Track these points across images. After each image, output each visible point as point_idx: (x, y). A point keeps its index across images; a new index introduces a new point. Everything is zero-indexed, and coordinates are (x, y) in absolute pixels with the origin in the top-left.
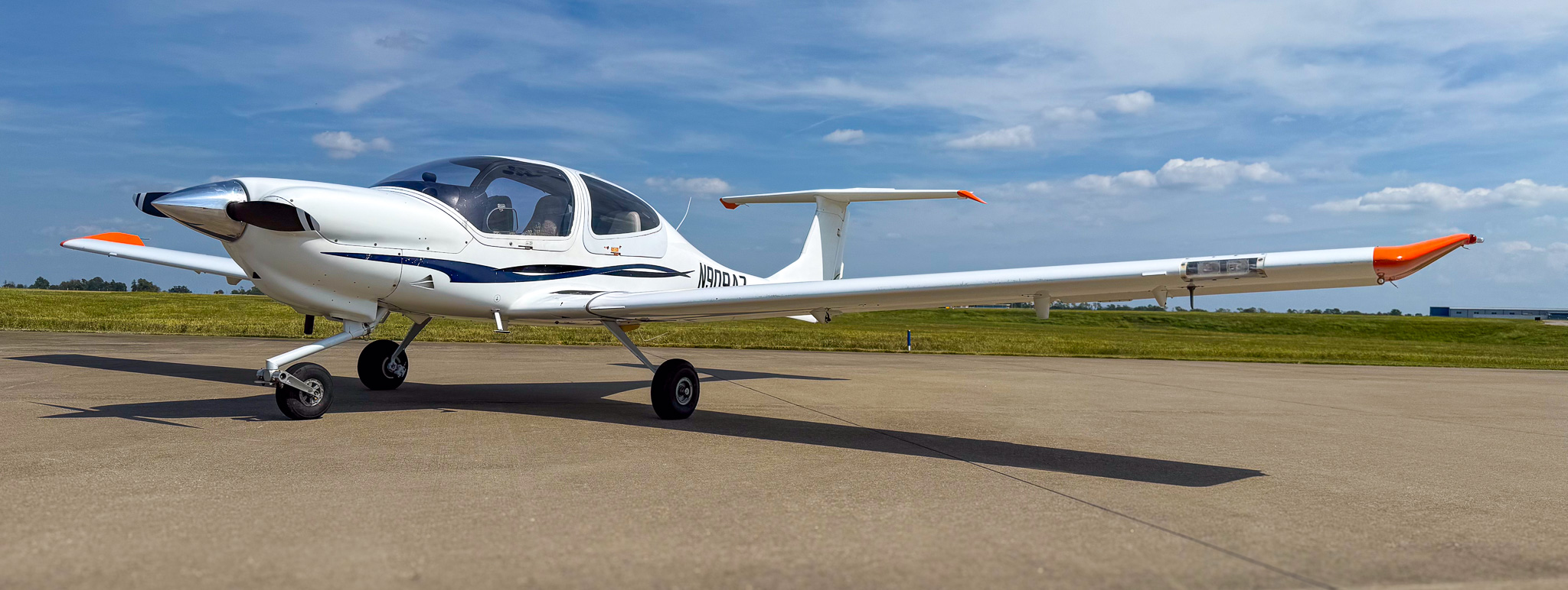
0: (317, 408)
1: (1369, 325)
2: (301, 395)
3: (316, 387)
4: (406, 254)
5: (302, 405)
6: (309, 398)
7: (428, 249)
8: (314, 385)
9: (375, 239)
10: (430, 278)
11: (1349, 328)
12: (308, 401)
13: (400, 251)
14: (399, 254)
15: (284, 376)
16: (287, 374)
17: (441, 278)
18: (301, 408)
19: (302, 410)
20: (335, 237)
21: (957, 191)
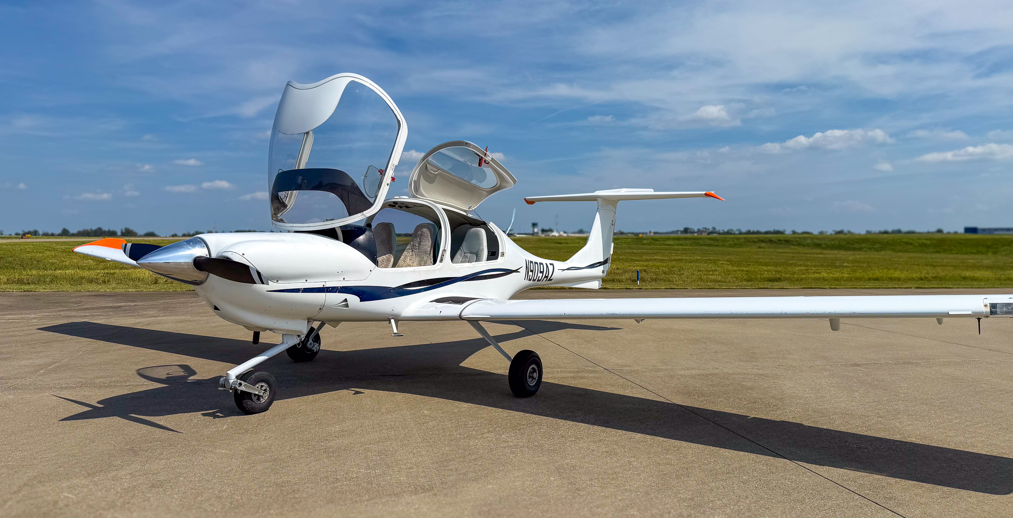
0: (266, 403)
1: (925, 241)
2: (253, 396)
3: (264, 388)
4: (328, 285)
5: (255, 404)
6: (259, 397)
7: (344, 279)
8: (262, 386)
9: (305, 276)
10: (346, 300)
11: (911, 244)
12: (258, 399)
13: (324, 283)
14: (324, 286)
15: (240, 384)
16: (243, 382)
17: (353, 299)
18: (254, 406)
19: (254, 407)
20: (277, 278)
21: (704, 193)
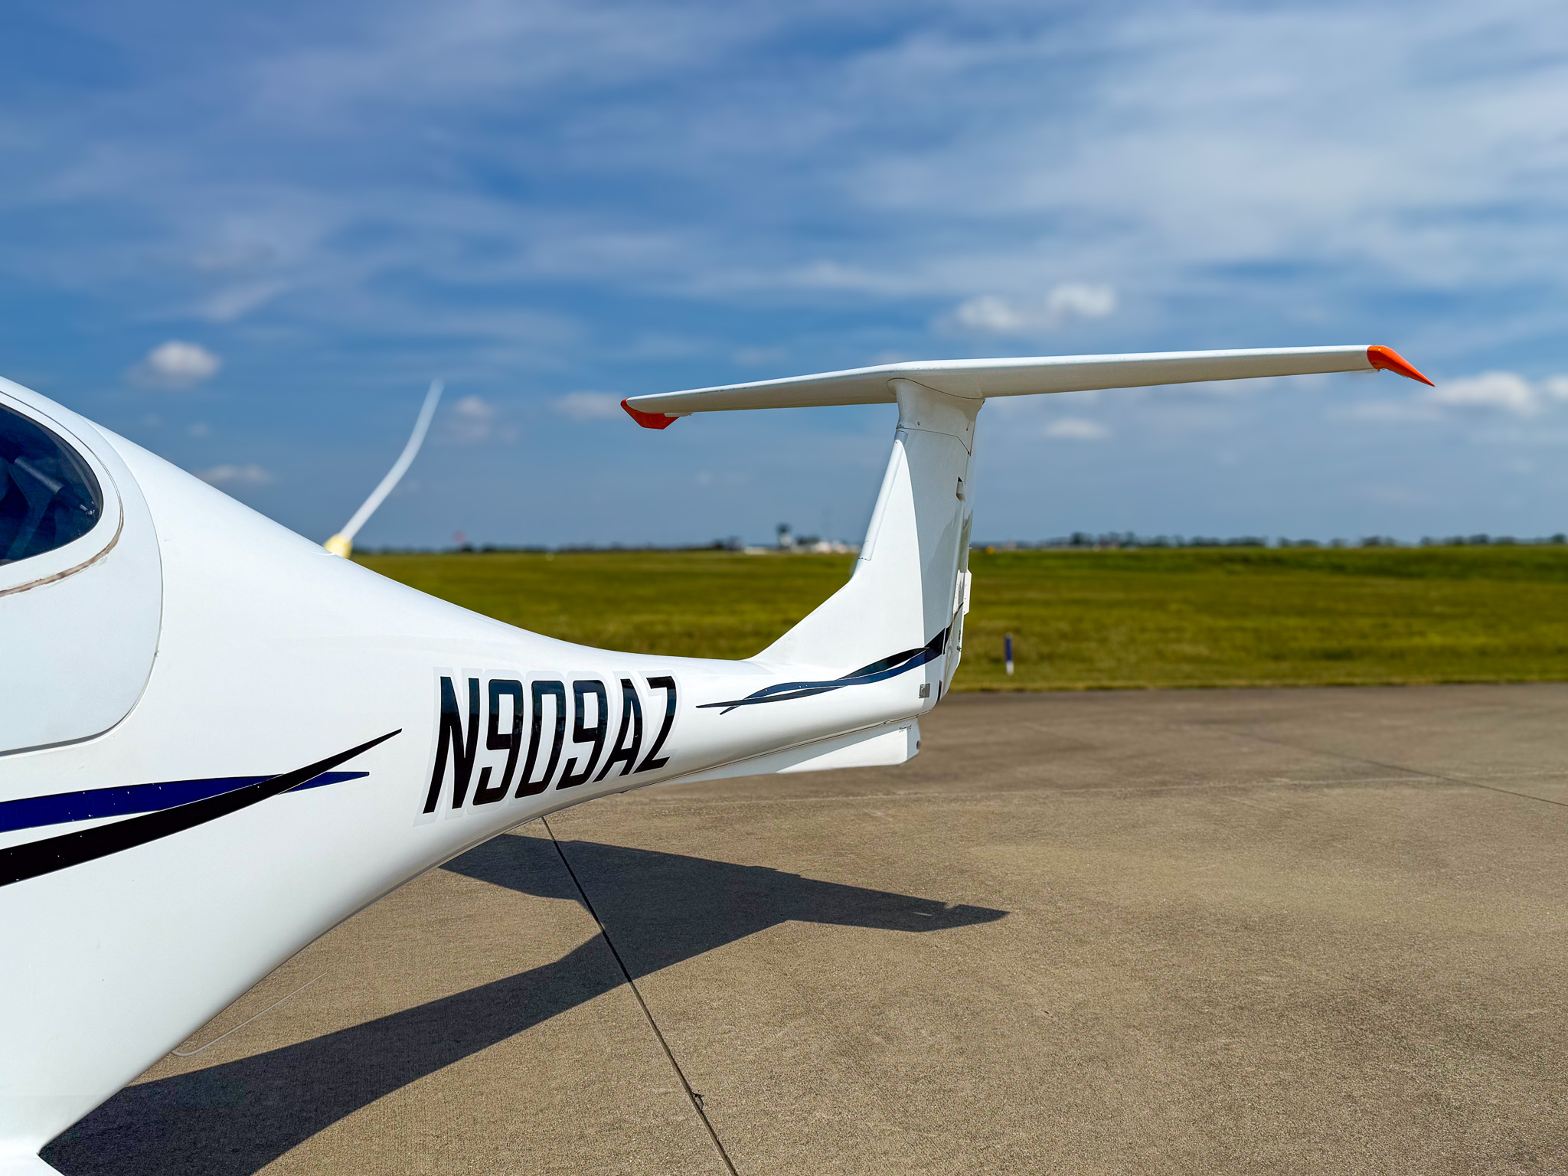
21: (1365, 348)
